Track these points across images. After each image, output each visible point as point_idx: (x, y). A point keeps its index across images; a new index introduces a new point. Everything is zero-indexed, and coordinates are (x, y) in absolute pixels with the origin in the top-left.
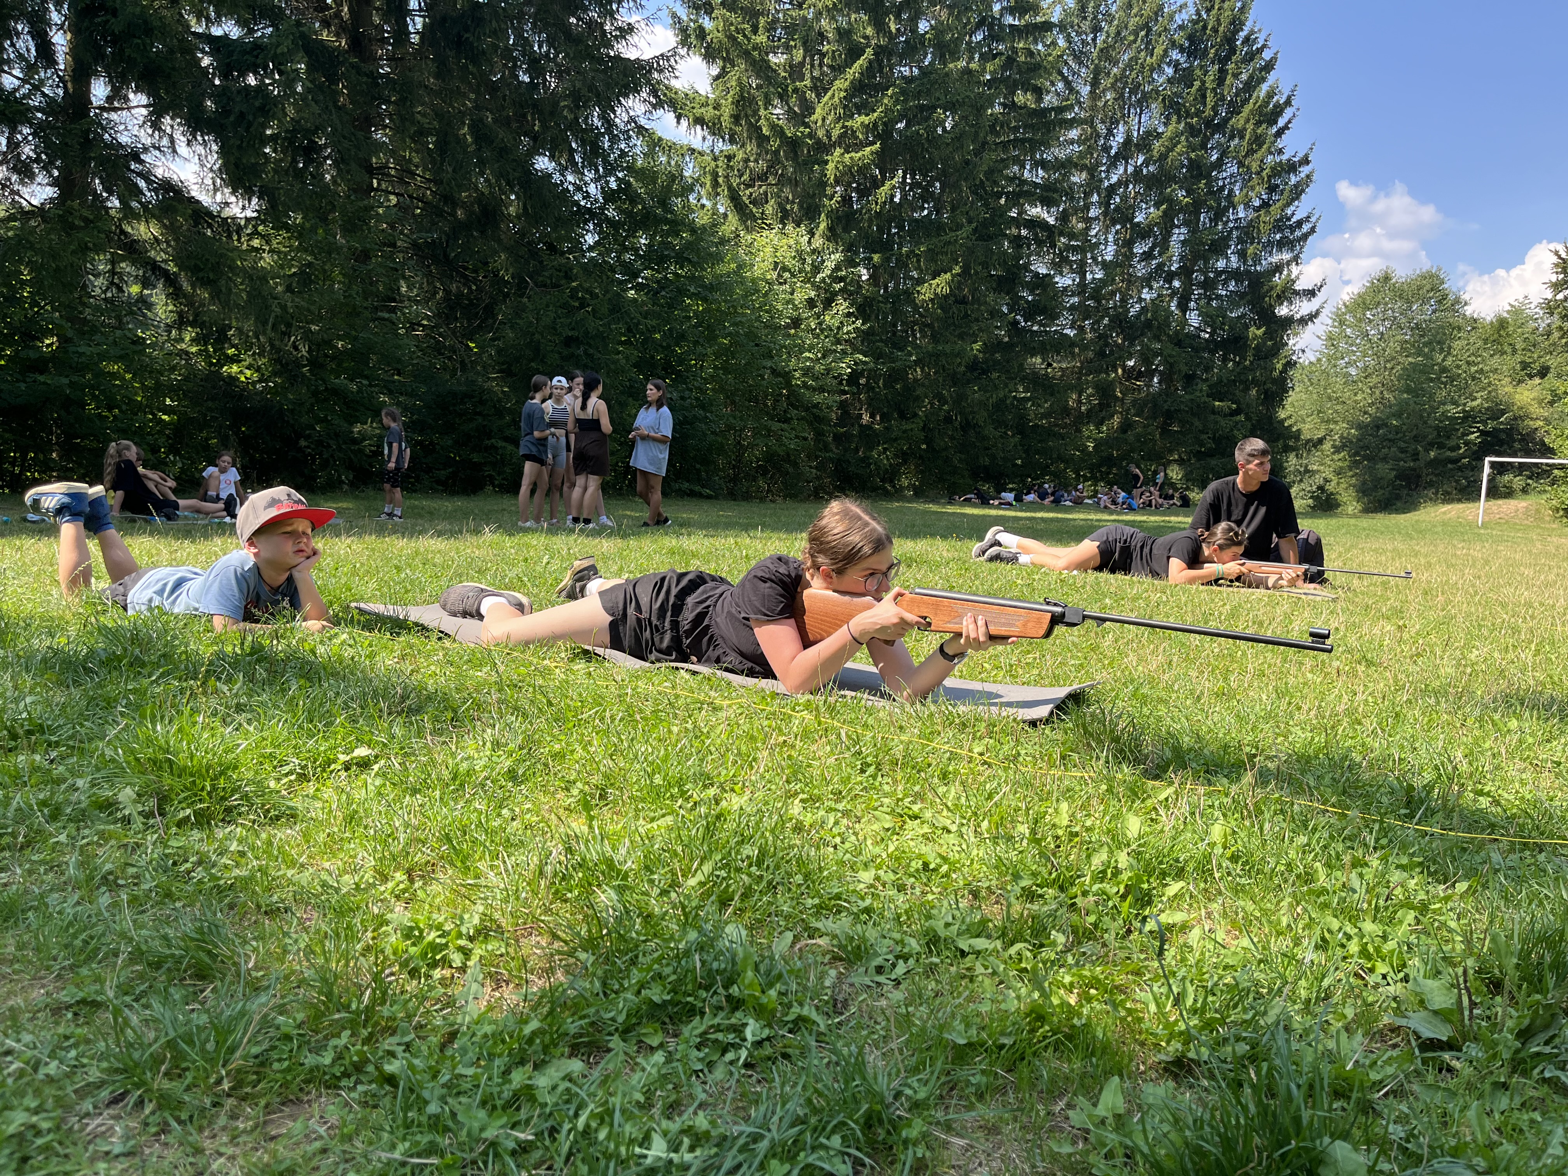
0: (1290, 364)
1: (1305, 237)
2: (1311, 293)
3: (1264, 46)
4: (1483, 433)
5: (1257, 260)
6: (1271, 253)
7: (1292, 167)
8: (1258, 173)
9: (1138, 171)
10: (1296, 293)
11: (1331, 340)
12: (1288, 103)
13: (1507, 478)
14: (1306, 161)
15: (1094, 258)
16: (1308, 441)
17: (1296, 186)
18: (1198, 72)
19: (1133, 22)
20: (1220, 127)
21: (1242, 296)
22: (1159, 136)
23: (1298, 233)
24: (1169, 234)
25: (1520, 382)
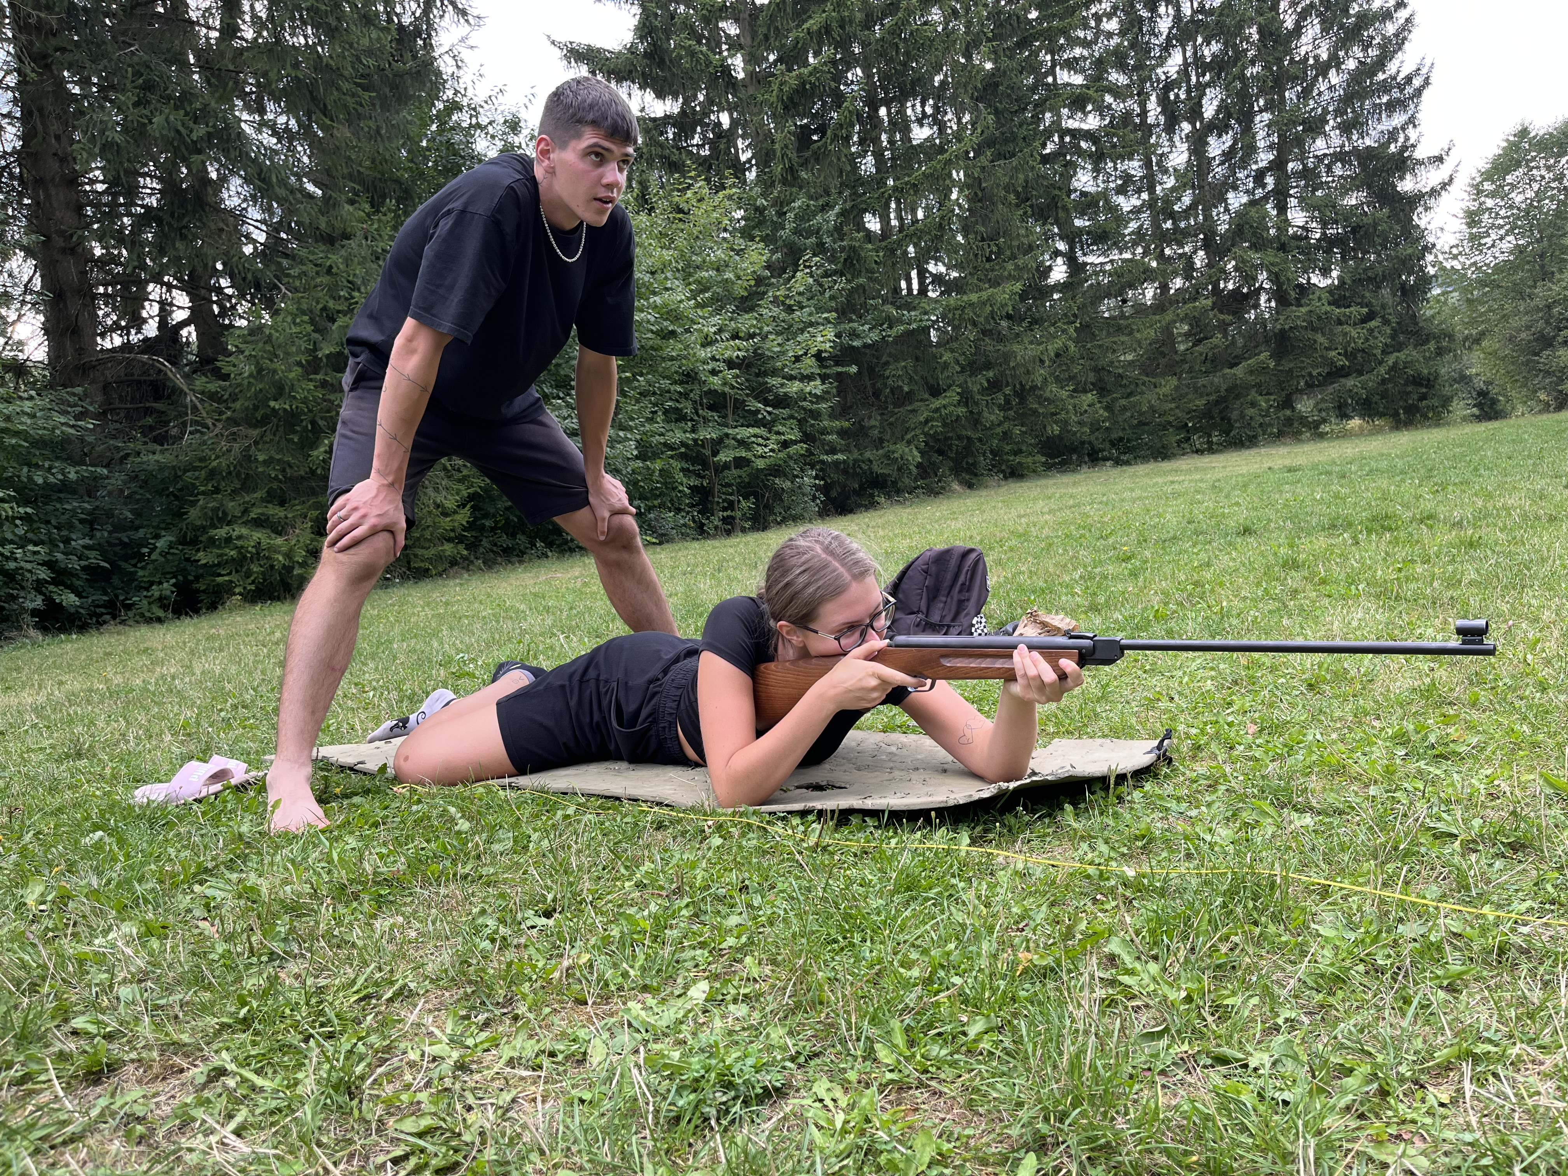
0: (1427, 248)
2: (1440, 159)
6: (1379, 120)
7: (1386, 15)
10: (1421, 163)
11: (1470, 216)
17: (1395, 35)
21: (1354, 179)
23: (1409, 90)
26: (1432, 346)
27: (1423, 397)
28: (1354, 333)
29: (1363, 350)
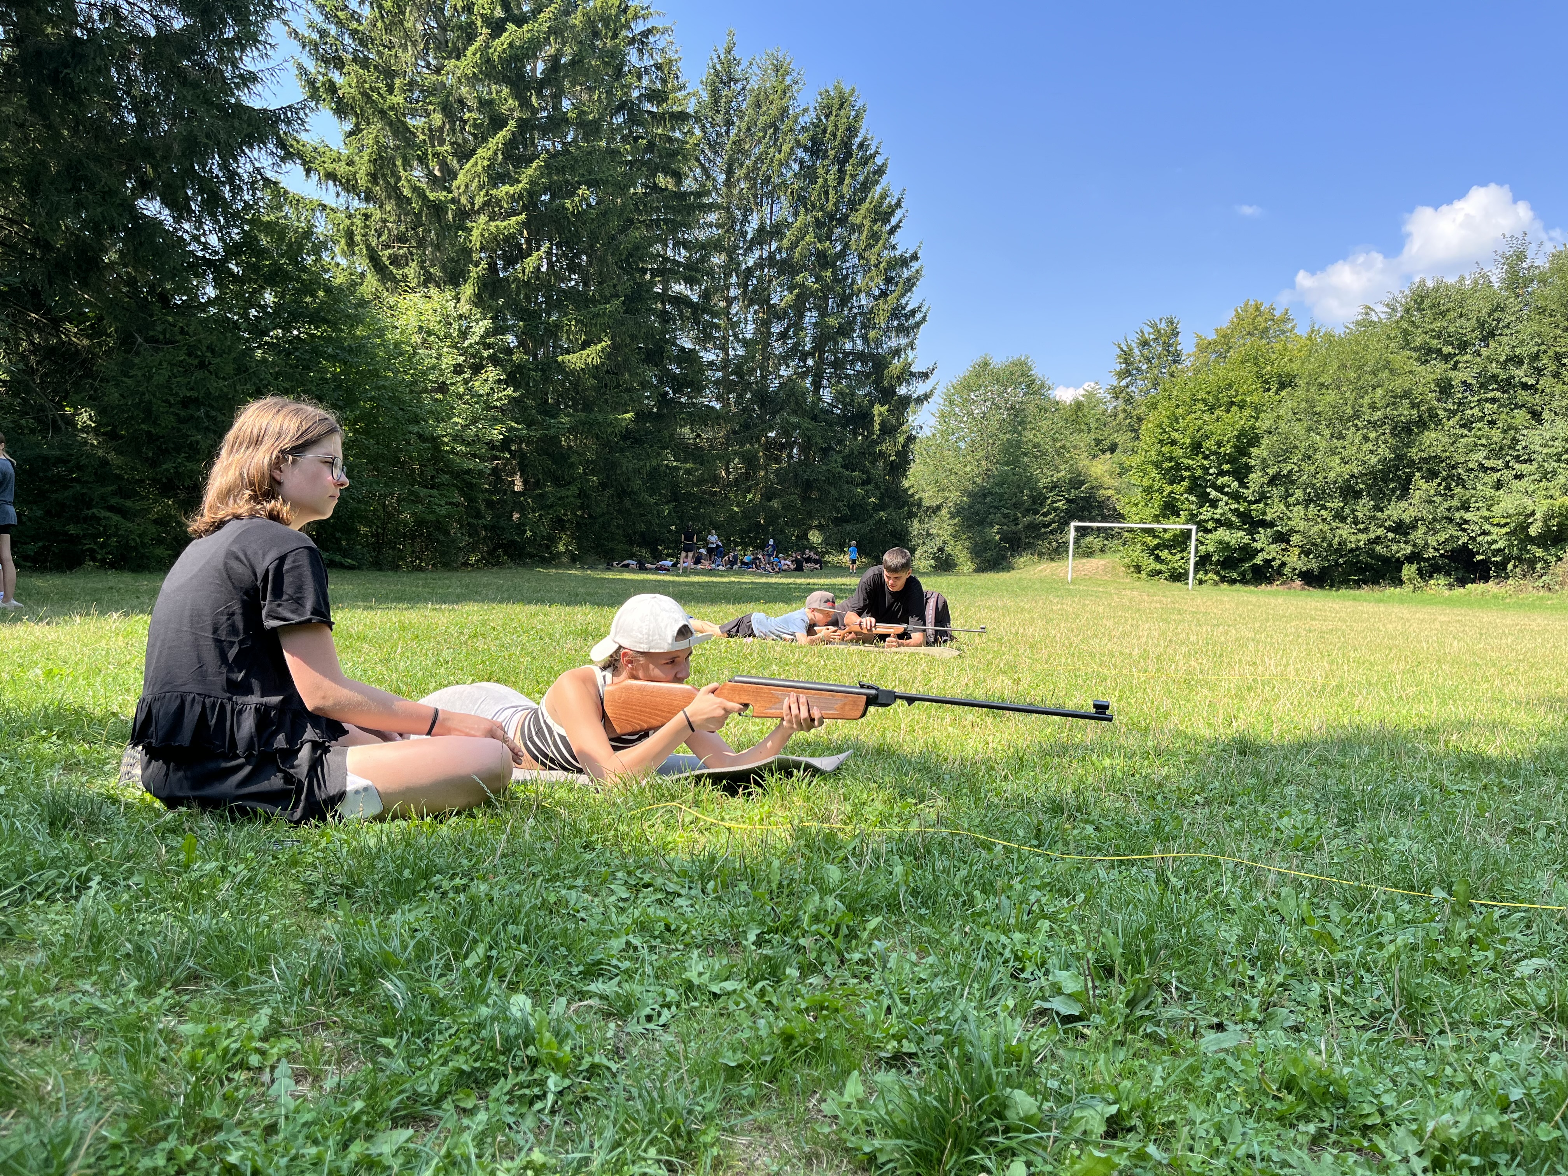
0: (911, 439)
1: (918, 325)
2: (925, 376)
3: (877, 152)
4: (1068, 501)
5: (878, 343)
6: (890, 338)
7: (904, 262)
8: (876, 266)
9: (771, 256)
10: (912, 375)
11: (944, 418)
12: (898, 204)
13: (1089, 539)
14: (915, 257)
15: (735, 335)
16: (928, 508)
17: (909, 280)
18: (820, 171)
19: (762, 121)
20: (843, 221)
21: (868, 376)
22: (789, 226)
23: (912, 321)
24: (801, 316)
25: (1095, 456)
26: (907, 510)
29: (860, 506)
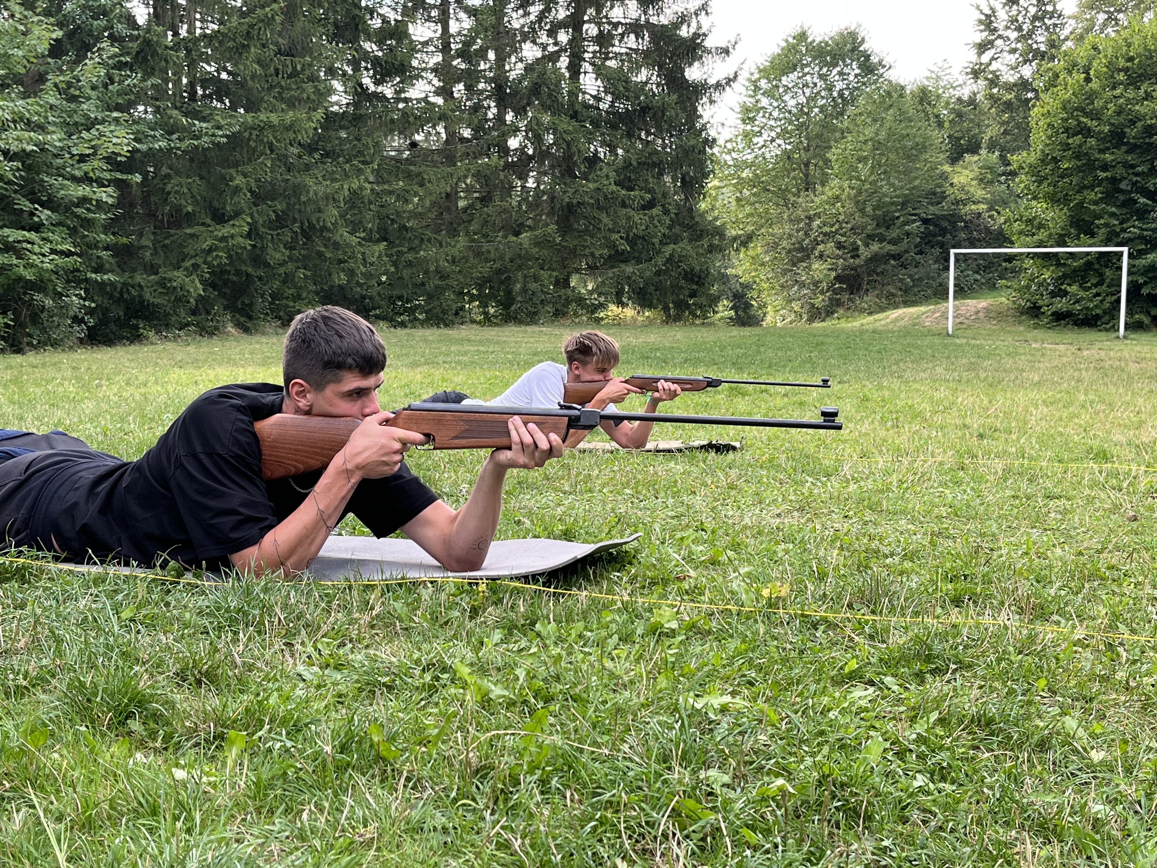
0: (708, 141)
2: (726, 51)
4: (925, 221)
10: (709, 52)
11: (746, 112)
26: (705, 242)
27: (693, 295)
28: (636, 218)
29: (643, 238)
